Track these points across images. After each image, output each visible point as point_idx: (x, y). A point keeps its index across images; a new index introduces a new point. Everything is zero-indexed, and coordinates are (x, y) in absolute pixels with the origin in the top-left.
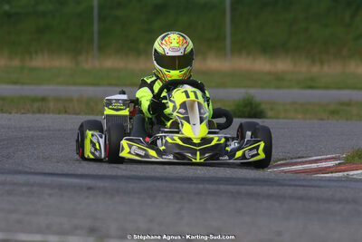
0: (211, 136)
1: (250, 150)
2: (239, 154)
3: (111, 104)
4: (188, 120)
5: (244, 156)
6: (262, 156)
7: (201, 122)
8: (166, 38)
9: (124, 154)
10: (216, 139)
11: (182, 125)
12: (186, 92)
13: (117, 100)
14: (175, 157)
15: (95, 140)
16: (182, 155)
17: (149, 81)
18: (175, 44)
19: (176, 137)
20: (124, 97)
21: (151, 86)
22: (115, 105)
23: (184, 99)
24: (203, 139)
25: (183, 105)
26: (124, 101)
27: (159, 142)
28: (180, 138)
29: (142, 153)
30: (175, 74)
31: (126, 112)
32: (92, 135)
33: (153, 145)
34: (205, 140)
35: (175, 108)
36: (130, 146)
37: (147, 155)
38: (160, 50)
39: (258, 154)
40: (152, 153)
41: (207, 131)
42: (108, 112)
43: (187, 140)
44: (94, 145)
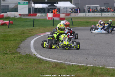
1: (76, 46)
2: (74, 47)
4: (65, 41)
5: (75, 48)
6: (78, 47)
7: (67, 41)
9: (53, 47)
10: (70, 44)
12: (64, 35)
14: (63, 48)
15: (46, 44)
16: (64, 47)
17: (56, 33)
18: (62, 26)
19: (63, 44)
20: (52, 36)
21: (56, 34)
22: (50, 37)
23: (64, 37)
27: (59, 45)
30: (62, 32)
31: (52, 39)
33: (58, 45)
34: (68, 45)
35: (62, 38)
37: (57, 47)
38: (59, 27)
40: (58, 47)
43: (65, 45)
44: (46, 45)
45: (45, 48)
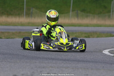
0: (69, 42)
1: (81, 46)
2: (77, 48)
3: (34, 32)
4: (62, 37)
5: (79, 49)
7: (66, 38)
8: (51, 12)
9: (42, 48)
10: (70, 43)
11: (60, 39)
12: (60, 29)
13: (36, 31)
14: (58, 49)
16: (60, 49)
19: (58, 43)
20: (38, 30)
22: (35, 32)
23: (60, 31)
24: (66, 43)
25: (60, 33)
26: (38, 31)
27: (52, 44)
28: (59, 43)
29: (48, 48)
31: (39, 35)
32: (29, 42)
33: (50, 45)
36: (44, 46)
37: (49, 48)
39: (83, 48)
40: (51, 48)
41: (68, 41)
42: (33, 34)
43: (62, 44)
44: (30, 45)
45: (27, 49)
